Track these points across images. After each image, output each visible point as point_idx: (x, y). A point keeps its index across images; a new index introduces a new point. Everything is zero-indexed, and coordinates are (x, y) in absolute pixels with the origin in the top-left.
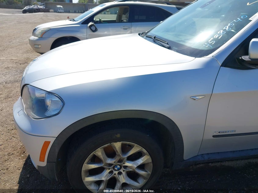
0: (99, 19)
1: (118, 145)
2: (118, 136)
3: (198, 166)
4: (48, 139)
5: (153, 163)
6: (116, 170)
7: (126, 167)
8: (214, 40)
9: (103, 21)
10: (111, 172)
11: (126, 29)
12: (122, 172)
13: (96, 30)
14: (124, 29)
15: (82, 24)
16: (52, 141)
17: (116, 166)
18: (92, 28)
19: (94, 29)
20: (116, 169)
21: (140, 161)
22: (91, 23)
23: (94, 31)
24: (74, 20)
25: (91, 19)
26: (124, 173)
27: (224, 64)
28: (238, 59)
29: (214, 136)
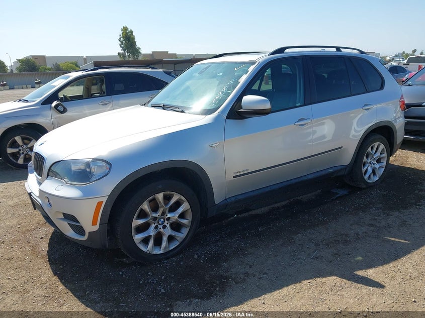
0: (63, 95)
1: (160, 196)
2: (160, 187)
3: (229, 219)
4: (100, 200)
5: (191, 209)
6: (160, 224)
7: (168, 219)
8: (216, 100)
9: (70, 97)
10: (156, 227)
11: (106, 104)
12: (166, 225)
13: (65, 111)
14: (102, 105)
15: (42, 104)
16: (105, 200)
17: (160, 220)
18: (58, 108)
19: (61, 109)
20: (160, 222)
21: (180, 210)
22: (55, 102)
23: (62, 112)
24: (27, 101)
25: (54, 96)
26: (168, 226)
27: (228, 117)
28: (237, 112)
29: (234, 177)
